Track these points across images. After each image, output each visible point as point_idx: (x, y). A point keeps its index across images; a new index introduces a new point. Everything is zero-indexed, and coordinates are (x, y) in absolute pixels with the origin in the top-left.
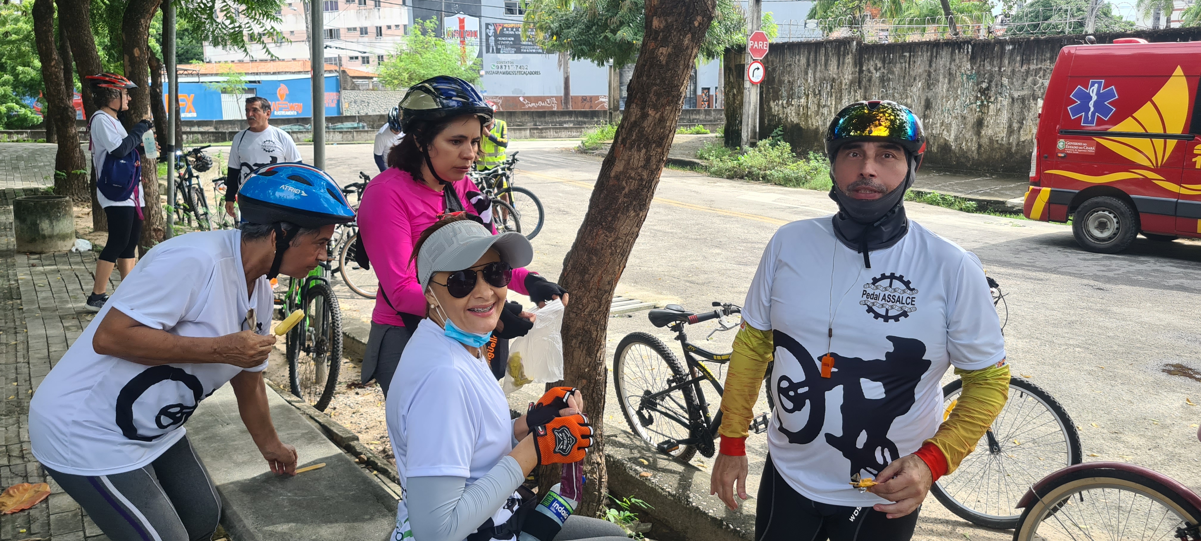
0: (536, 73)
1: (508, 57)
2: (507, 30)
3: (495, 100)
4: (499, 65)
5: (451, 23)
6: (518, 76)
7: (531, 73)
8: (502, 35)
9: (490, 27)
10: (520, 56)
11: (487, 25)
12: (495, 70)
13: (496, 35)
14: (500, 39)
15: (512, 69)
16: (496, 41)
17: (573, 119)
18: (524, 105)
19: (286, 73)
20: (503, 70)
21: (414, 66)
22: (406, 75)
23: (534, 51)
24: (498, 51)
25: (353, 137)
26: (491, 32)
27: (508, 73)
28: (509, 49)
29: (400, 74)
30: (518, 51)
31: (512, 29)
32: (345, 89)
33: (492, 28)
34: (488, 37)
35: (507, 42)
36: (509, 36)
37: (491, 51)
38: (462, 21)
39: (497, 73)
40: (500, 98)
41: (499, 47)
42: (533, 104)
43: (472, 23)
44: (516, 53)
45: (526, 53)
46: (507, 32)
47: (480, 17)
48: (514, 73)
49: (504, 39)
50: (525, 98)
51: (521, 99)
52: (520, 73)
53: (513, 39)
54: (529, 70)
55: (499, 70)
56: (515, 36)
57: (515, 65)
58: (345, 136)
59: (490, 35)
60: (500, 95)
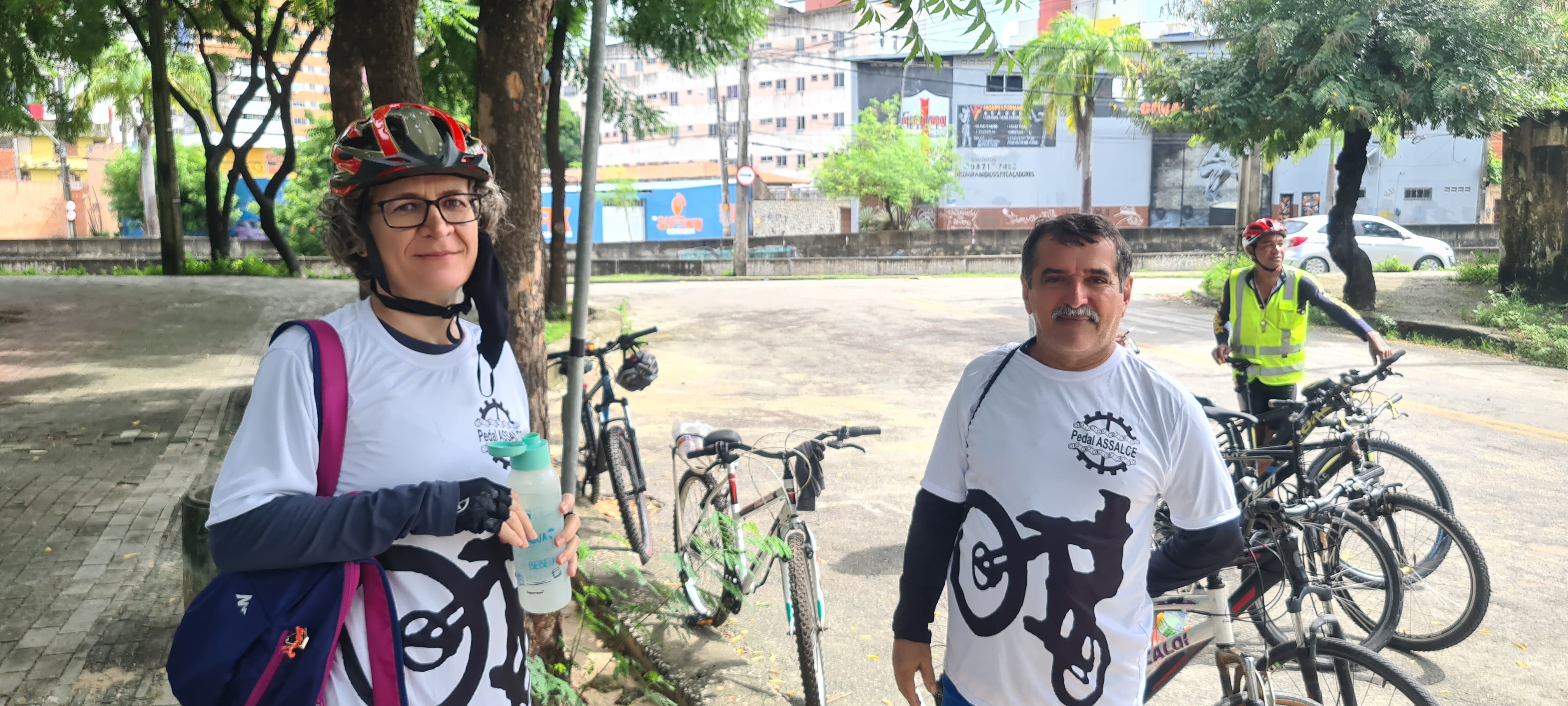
0: (1028, 174)
1: (988, 152)
2: (989, 113)
3: (967, 214)
4: (975, 164)
5: (911, 105)
6: (1002, 180)
7: (1021, 175)
8: (981, 121)
9: (964, 110)
10: (1005, 151)
11: (960, 108)
12: (969, 170)
13: (972, 122)
14: (977, 126)
15: (994, 169)
16: (973, 131)
18: (1009, 220)
19: (682, 179)
20: (981, 171)
21: (865, 166)
22: (855, 179)
23: (1026, 143)
24: (975, 144)
25: (789, 269)
26: (965, 118)
27: (988, 175)
28: (990, 140)
29: (847, 177)
30: (1004, 144)
31: (996, 112)
32: (757, 199)
33: (966, 112)
34: (960, 124)
35: (988, 132)
36: (991, 122)
37: (964, 143)
38: (925, 103)
39: (972, 175)
40: (975, 210)
41: (976, 138)
42: (1022, 219)
43: (939, 106)
44: (1000, 145)
45: (1015, 146)
46: (988, 118)
47: (951, 98)
48: (995, 175)
49: (983, 126)
50: (1011, 210)
51: (1005, 212)
52: (1004, 174)
53: (996, 126)
54: (1019, 170)
55: (975, 171)
56: (999, 122)
57: (997, 163)
58: (778, 268)
59: (964, 121)
60: (975, 206)
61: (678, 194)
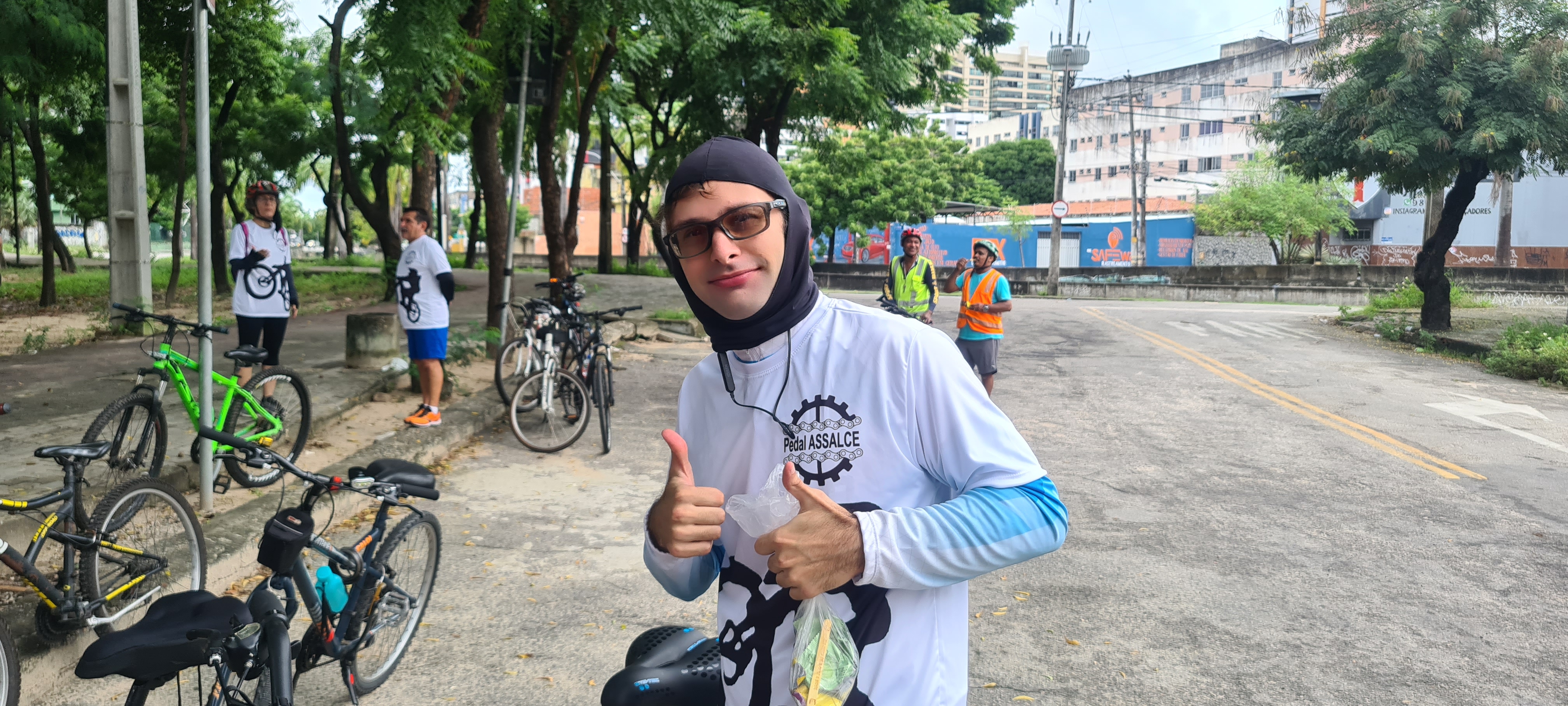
0: (1483, 211)
3: (1406, 252)
12: (1411, 207)
17: (1505, 281)
32: (1202, 234)
39: (1414, 211)
40: (1416, 248)
50: (1459, 249)
55: (1418, 207)
61: (1116, 229)
